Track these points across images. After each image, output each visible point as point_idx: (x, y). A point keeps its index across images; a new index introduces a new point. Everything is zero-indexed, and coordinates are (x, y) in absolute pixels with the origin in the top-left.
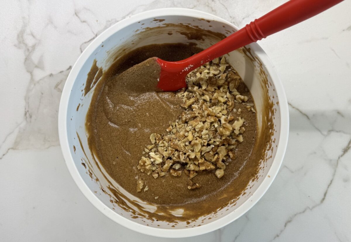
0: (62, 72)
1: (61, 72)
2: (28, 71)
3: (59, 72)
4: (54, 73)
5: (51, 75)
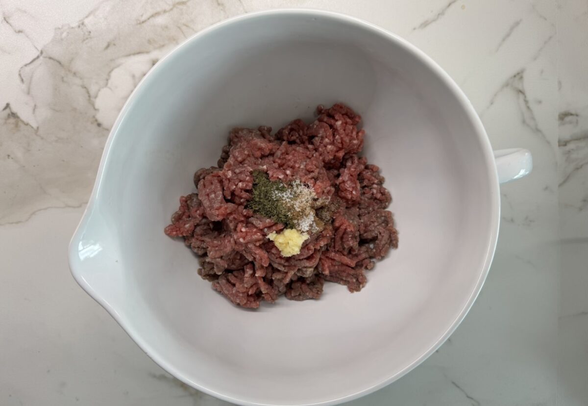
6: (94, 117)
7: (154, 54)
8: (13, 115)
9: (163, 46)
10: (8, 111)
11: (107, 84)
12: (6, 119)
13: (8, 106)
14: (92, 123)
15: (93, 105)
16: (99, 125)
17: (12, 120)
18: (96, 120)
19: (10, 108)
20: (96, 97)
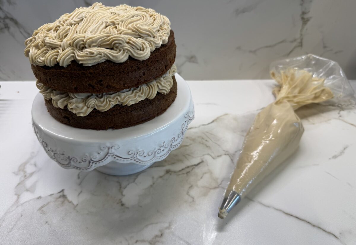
0: (53, 194)
1: (51, 195)
2: (16, 195)
3: (50, 194)
4: (42, 196)
5: (40, 198)
6: (120, 200)
7: (168, 167)
8: (64, 196)
9: (174, 163)
10: (61, 194)
11: (134, 181)
12: (57, 198)
13: (63, 191)
14: (118, 203)
15: (122, 193)
16: (123, 205)
17: (61, 199)
18: (121, 202)
19: (63, 193)
20: (125, 188)
